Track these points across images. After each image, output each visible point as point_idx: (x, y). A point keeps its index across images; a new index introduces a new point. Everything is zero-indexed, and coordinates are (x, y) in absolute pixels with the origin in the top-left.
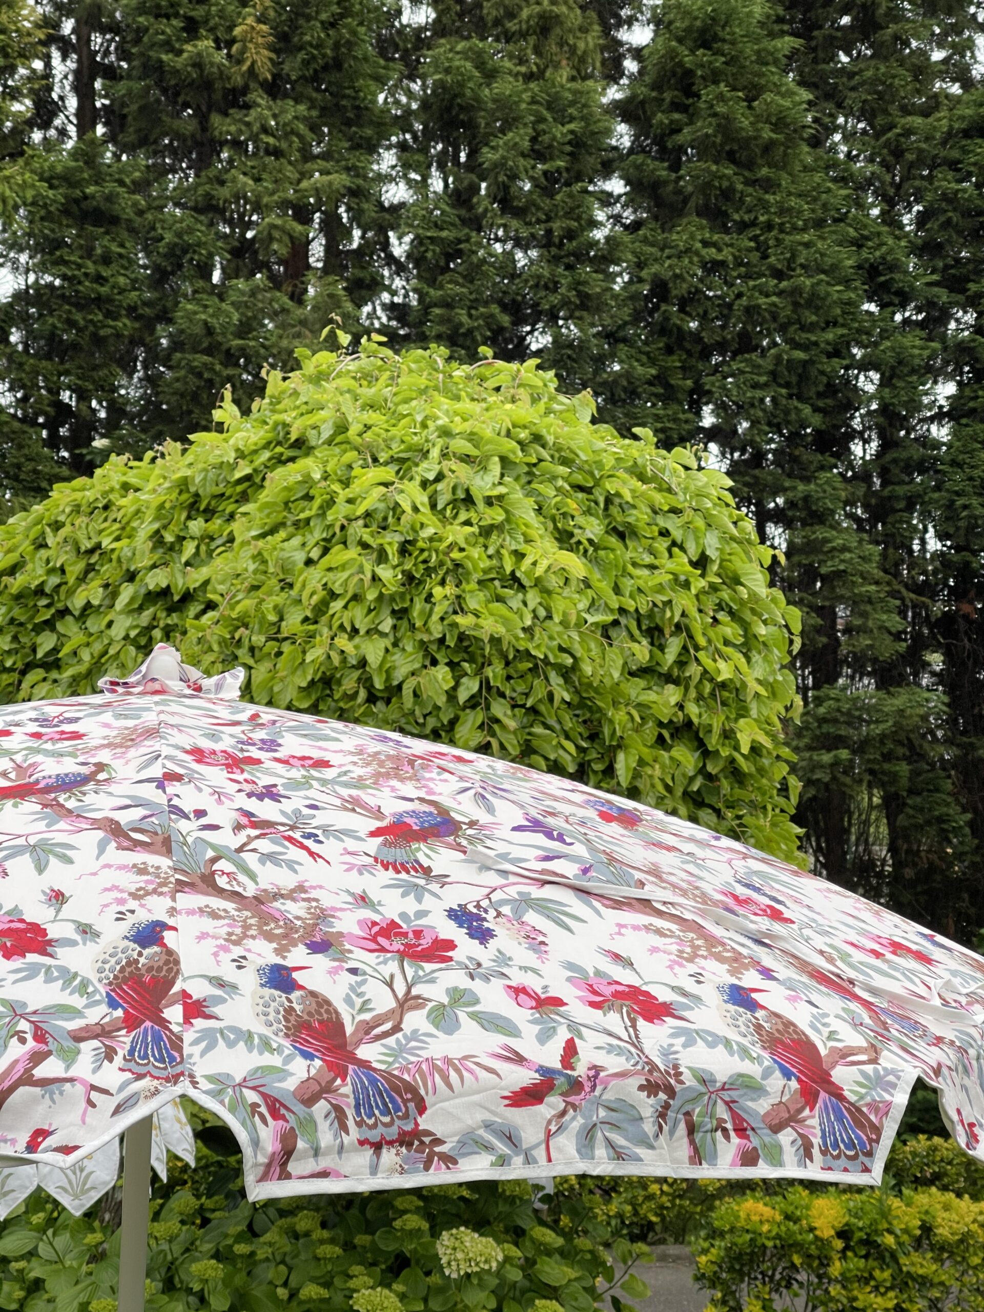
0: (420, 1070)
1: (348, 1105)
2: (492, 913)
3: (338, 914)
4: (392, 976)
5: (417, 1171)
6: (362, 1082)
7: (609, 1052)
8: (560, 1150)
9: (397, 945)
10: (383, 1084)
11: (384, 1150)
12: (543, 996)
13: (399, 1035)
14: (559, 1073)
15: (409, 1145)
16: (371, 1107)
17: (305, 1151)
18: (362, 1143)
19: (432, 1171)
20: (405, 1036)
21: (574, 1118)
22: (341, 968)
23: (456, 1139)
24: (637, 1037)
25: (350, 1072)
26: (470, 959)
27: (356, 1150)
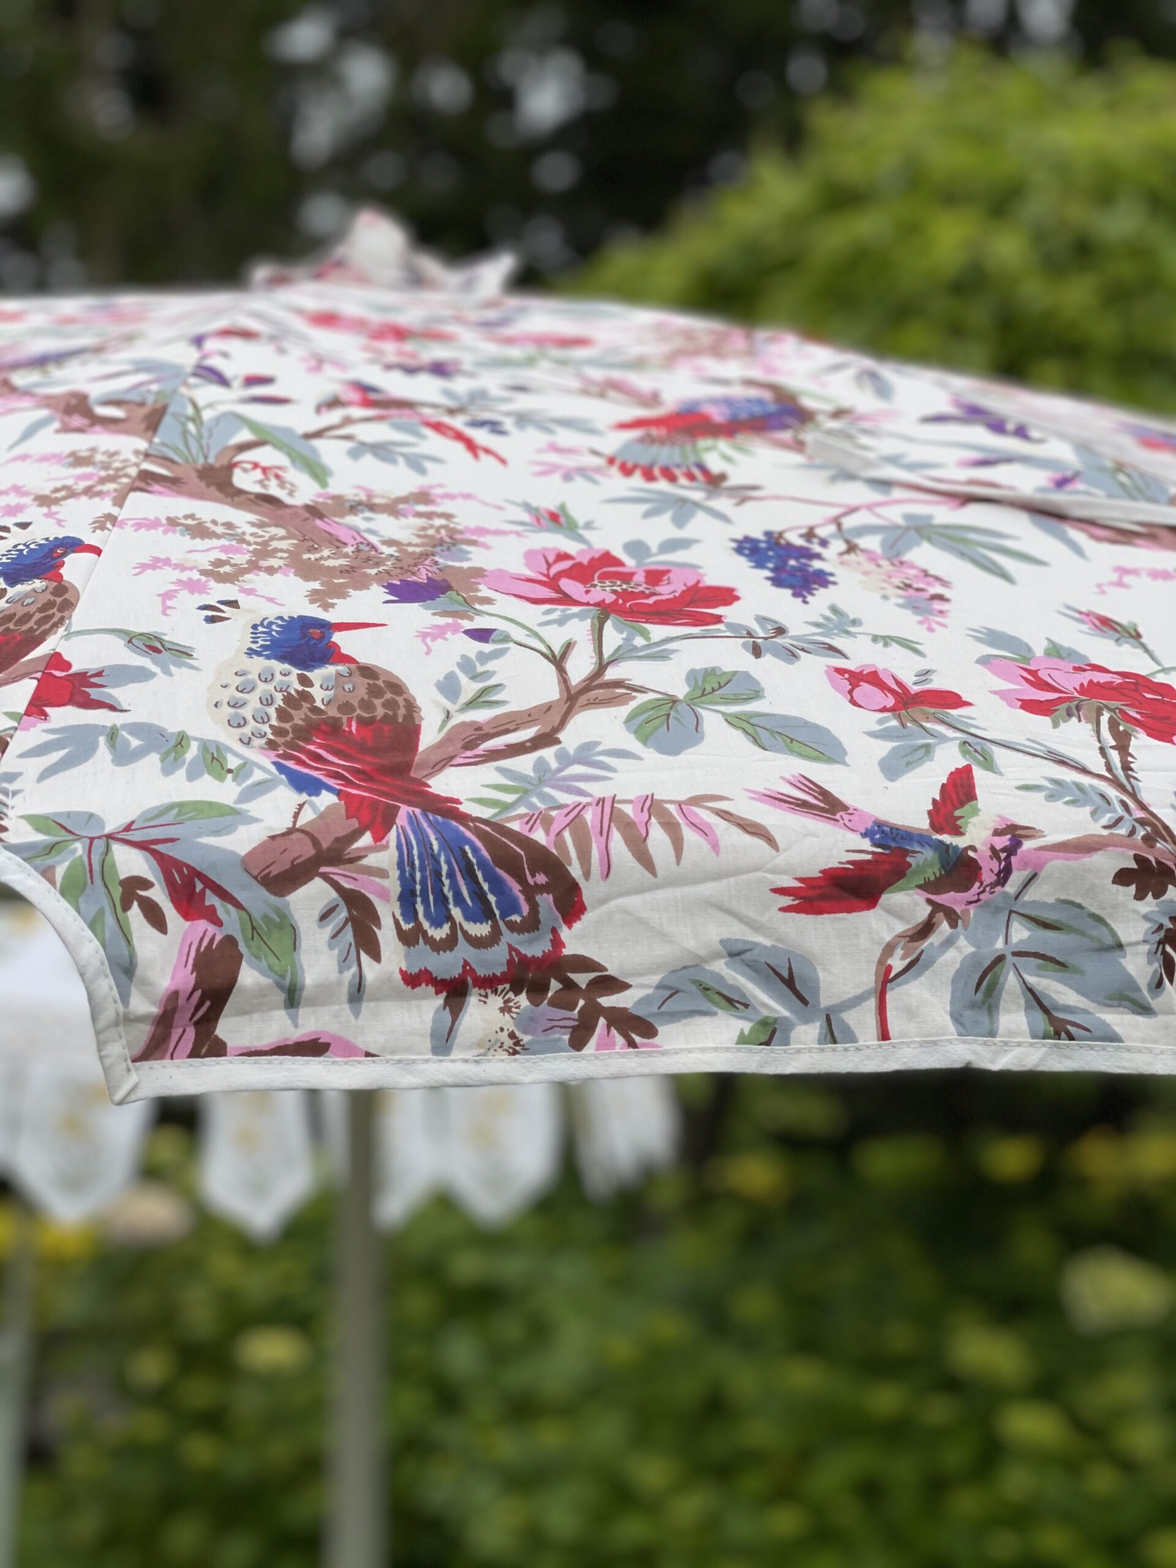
0: (576, 823)
1: (384, 895)
2: (839, 545)
3: (487, 539)
4: (568, 646)
5: (553, 1048)
6: (425, 843)
7: (1051, 797)
8: (911, 1013)
9: (603, 592)
10: (477, 849)
11: (473, 1000)
12: (915, 689)
13: (548, 754)
14: (921, 839)
15: (537, 990)
16: (442, 900)
17: (261, 992)
18: (412, 980)
19: (590, 1048)
20: (562, 757)
21: (949, 943)
22: (455, 629)
23: (656, 979)
24: (1126, 767)
25: (402, 819)
26: (762, 620)
27: (398, 996)
